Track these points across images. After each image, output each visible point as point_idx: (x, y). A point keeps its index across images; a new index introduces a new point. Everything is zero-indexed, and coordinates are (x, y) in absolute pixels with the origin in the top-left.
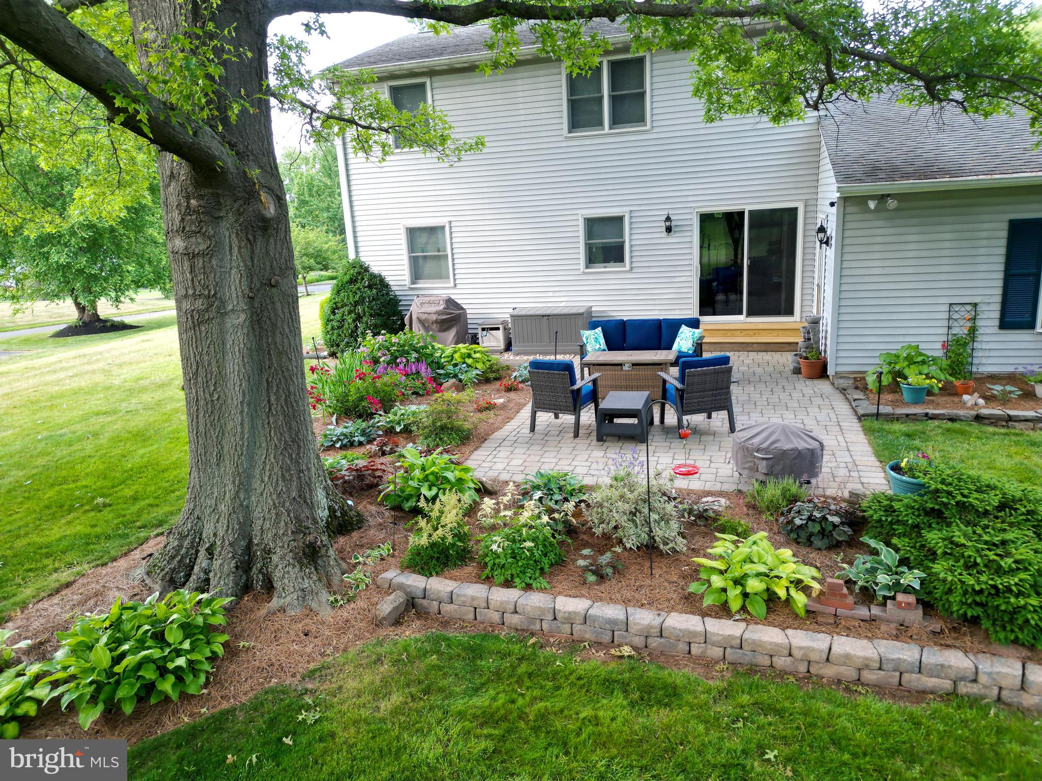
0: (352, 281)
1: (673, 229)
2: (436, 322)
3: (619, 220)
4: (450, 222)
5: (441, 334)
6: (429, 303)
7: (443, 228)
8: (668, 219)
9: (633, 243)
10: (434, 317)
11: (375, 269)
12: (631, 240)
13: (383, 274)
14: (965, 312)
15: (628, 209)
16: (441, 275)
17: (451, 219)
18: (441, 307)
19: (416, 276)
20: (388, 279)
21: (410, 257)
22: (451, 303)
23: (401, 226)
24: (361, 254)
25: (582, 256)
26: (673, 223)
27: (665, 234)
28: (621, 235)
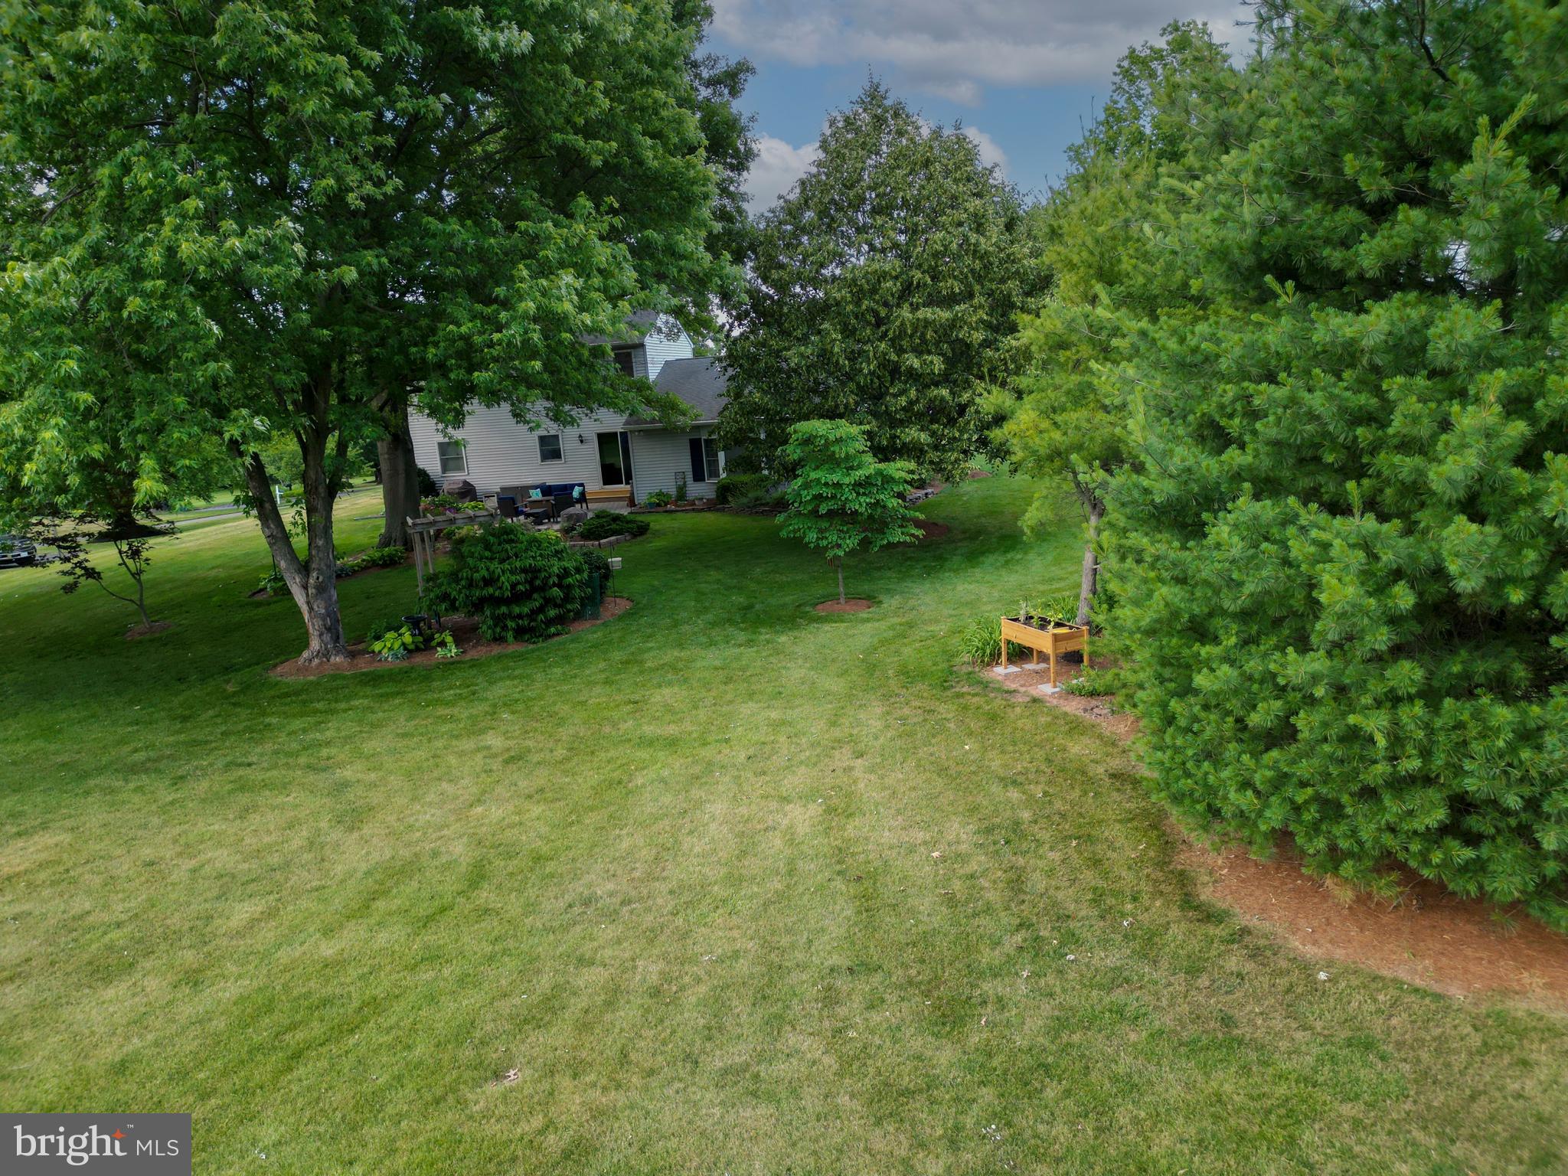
2: (457, 493)
3: (557, 438)
6: (452, 483)
7: (460, 440)
8: (580, 436)
9: (565, 449)
10: (457, 490)
13: (429, 472)
14: (680, 476)
15: (560, 431)
16: (460, 468)
18: (461, 485)
19: (445, 469)
21: (441, 459)
22: (466, 483)
23: (435, 442)
25: (539, 455)
26: (583, 438)
27: (580, 444)
28: (558, 444)
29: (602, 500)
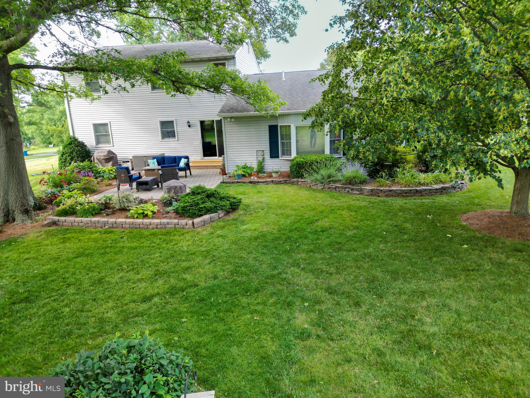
0: (70, 144)
1: (191, 126)
2: (104, 159)
4: (110, 122)
5: (106, 164)
6: (101, 152)
7: (107, 124)
8: (188, 122)
10: (103, 157)
11: (80, 140)
12: (177, 130)
13: (84, 141)
14: (261, 153)
15: (174, 119)
16: (108, 142)
18: (106, 154)
19: (98, 142)
20: (85, 144)
21: (95, 135)
22: (110, 152)
23: (91, 123)
24: (75, 134)
25: (160, 135)
26: (191, 124)
27: (188, 128)
28: (173, 128)
29: (202, 167)
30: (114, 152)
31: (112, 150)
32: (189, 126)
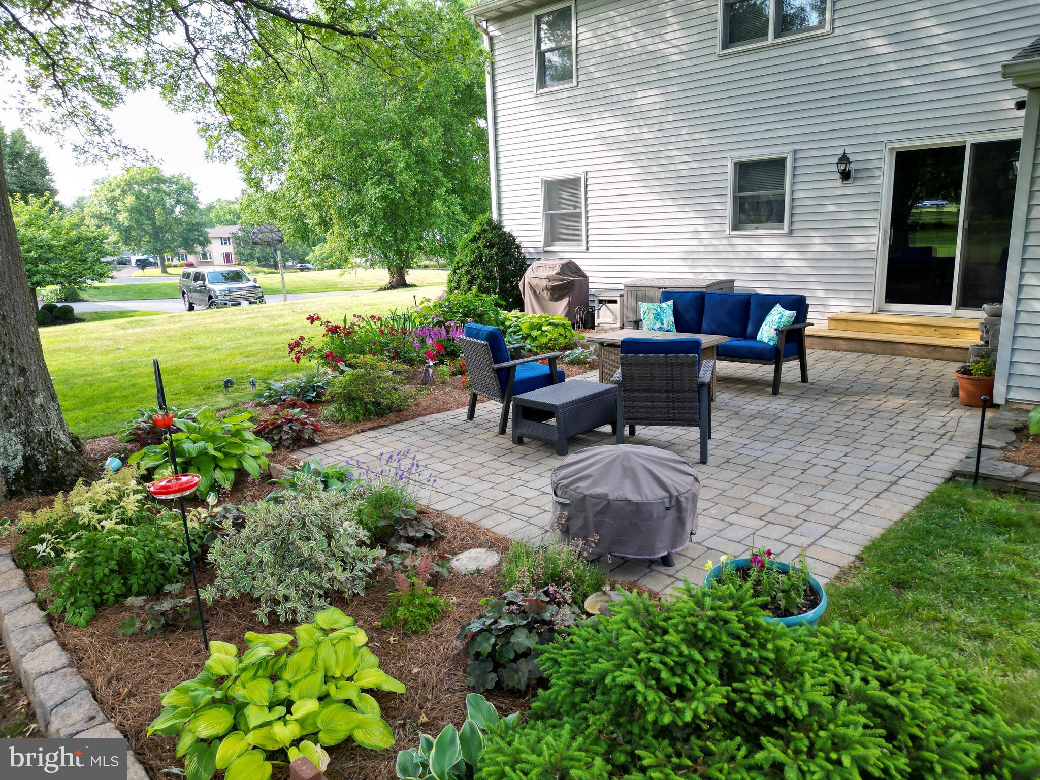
1: (852, 174)
2: (547, 289)
3: (779, 163)
4: (586, 173)
5: (551, 303)
6: (547, 267)
7: (580, 179)
8: (844, 159)
9: (797, 195)
12: (793, 191)
15: (790, 148)
16: (575, 236)
17: (587, 169)
19: (551, 236)
21: (546, 215)
22: (571, 268)
23: (539, 180)
24: (503, 212)
25: (728, 212)
26: (852, 166)
27: (839, 183)
28: (782, 185)
29: (869, 346)
30: (583, 268)
31: (578, 262)
32: (846, 176)
